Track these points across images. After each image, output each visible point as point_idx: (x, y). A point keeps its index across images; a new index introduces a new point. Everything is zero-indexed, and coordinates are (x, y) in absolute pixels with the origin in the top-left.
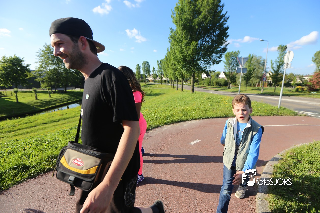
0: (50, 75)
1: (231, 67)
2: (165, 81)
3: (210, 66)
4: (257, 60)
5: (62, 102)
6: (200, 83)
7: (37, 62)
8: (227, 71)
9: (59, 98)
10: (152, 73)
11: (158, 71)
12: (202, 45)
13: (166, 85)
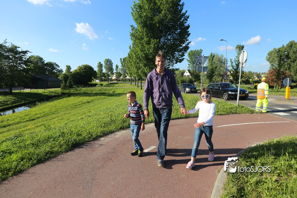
1: (194, 65)
2: (129, 80)
3: (173, 64)
5: (6, 106)
8: (191, 70)
10: (115, 71)
11: (122, 70)
12: (164, 43)
13: (131, 84)
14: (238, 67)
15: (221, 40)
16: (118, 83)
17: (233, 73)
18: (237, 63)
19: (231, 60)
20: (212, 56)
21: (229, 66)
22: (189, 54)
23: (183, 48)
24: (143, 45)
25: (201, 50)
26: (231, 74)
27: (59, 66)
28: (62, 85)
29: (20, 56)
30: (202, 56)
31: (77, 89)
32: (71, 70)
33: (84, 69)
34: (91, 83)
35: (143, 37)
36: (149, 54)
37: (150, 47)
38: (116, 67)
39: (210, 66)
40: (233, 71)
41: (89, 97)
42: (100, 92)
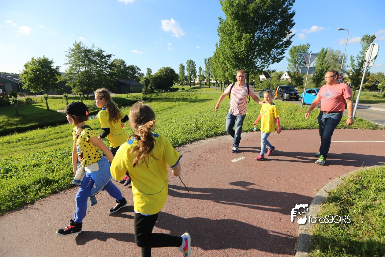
0: (82, 78)
1: (297, 65)
2: (214, 84)
3: (269, 65)
4: (333, 56)
5: (96, 110)
6: (257, 86)
7: (67, 64)
8: (292, 71)
9: (92, 104)
10: (198, 74)
11: (206, 72)
12: (259, 38)
13: (215, 88)
14: (361, 67)
15: (341, 29)
16: (201, 88)
17: (352, 76)
18: (361, 61)
19: (352, 57)
20: (324, 53)
21: (348, 66)
22: (291, 51)
23: (283, 43)
24: (232, 42)
25: (308, 45)
26: (350, 76)
27: (140, 70)
28: (144, 89)
29: (106, 60)
30: (309, 53)
31: (158, 94)
32: (153, 74)
33: (165, 72)
34: (172, 87)
35: (233, 32)
36: (239, 52)
37: (240, 44)
38: (200, 69)
39: (319, 66)
40: (353, 73)
41: (170, 103)
42: (181, 97)
